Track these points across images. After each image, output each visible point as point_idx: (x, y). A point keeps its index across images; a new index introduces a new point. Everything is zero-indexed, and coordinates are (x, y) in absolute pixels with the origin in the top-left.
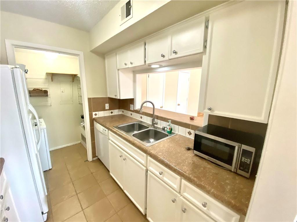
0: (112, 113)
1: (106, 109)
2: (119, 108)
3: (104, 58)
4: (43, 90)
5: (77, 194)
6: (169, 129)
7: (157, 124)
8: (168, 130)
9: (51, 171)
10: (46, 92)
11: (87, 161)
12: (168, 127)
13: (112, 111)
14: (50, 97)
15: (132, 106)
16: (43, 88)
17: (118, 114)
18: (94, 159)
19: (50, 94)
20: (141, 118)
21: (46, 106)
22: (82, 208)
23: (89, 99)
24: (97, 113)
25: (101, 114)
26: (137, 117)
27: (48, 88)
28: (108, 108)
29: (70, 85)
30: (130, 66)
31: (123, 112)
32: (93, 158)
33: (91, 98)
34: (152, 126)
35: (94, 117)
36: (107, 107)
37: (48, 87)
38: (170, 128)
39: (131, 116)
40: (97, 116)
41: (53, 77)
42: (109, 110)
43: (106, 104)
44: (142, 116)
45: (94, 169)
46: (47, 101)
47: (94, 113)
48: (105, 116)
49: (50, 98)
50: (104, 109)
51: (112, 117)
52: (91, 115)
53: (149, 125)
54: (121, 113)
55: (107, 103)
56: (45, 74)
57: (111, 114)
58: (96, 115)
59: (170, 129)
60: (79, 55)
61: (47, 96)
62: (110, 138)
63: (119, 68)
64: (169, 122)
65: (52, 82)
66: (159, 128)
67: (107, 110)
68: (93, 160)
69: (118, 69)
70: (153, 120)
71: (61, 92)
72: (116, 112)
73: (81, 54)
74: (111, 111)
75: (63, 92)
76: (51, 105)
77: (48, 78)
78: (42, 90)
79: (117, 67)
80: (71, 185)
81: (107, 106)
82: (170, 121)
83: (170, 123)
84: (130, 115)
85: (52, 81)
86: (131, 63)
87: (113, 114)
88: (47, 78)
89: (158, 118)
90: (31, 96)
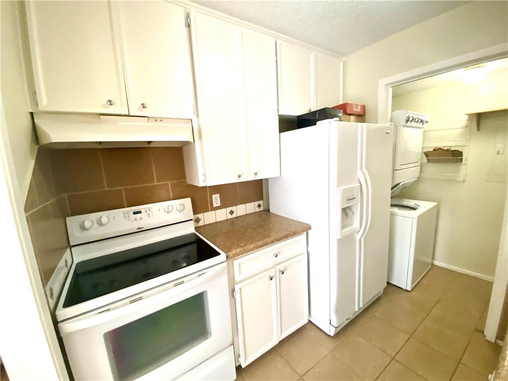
10: (458, 154)
11: (482, 333)
14: (466, 164)
16: (453, 147)
19: (467, 158)
21: (453, 181)
37: (468, 144)
46: (458, 172)
49: (465, 166)
56: (465, 117)
61: (460, 161)
65: (478, 132)
68: (496, 343)
71: (496, 152)
75: (501, 152)
76: (464, 181)
77: (471, 125)
85: (478, 129)
88: (469, 125)
90: (429, 161)
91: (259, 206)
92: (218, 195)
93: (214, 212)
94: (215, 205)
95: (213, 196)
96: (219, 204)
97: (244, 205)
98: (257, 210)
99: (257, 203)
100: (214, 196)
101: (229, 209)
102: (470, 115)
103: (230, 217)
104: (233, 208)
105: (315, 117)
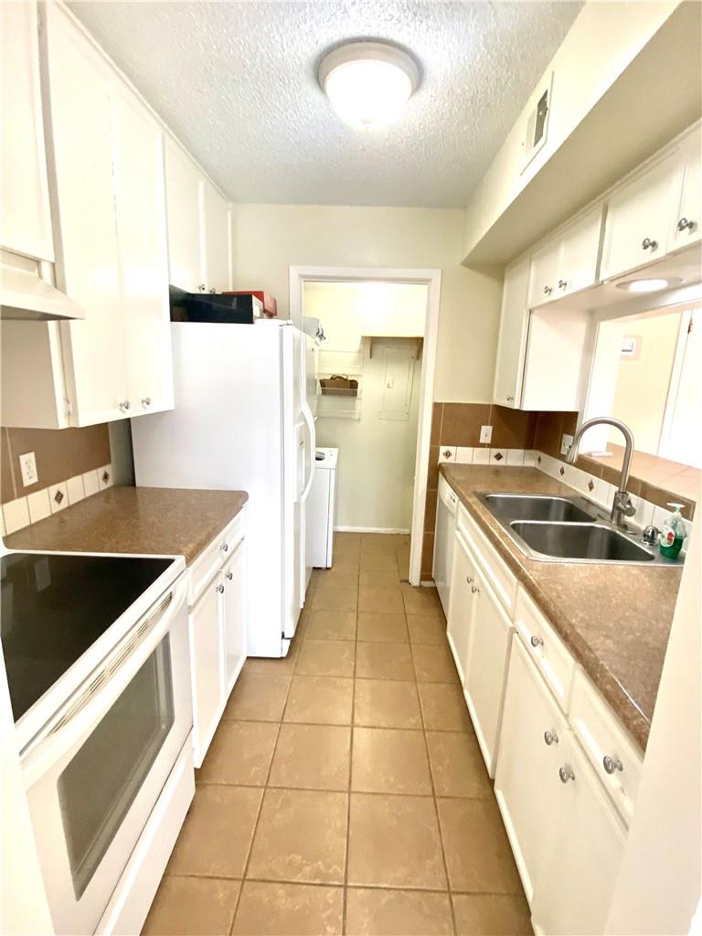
0: (499, 457)
1: (481, 441)
2: (529, 445)
3: (501, 280)
4: (350, 379)
5: (356, 641)
6: (666, 536)
7: (631, 512)
8: (665, 543)
9: (329, 572)
10: (354, 385)
11: (407, 581)
12: (667, 530)
13: (502, 451)
14: (360, 399)
15: (568, 439)
17: (519, 464)
18: (427, 584)
19: (360, 392)
20: (591, 486)
21: (350, 420)
22: (355, 673)
23: (437, 406)
24: (452, 449)
25: (463, 455)
26: (577, 484)
27: (361, 376)
28: (488, 441)
29: (409, 367)
30: (558, 294)
31: (539, 460)
32: (421, 579)
33: (441, 404)
34: (612, 517)
35: (442, 459)
36: (486, 435)
38: (670, 534)
39: (561, 479)
40: (451, 460)
41: (375, 346)
42: (490, 446)
43: (483, 427)
44: (595, 480)
45: (414, 607)
46: (354, 408)
47: (443, 449)
48: (474, 463)
49: (359, 401)
50: (474, 443)
51: (497, 471)
52: (434, 454)
53: (602, 515)
54: (531, 463)
55: (487, 425)
56: (359, 340)
57: (494, 462)
58: (448, 454)
59: (669, 539)
60: (429, 280)
61: (355, 394)
62: (461, 524)
63: (532, 306)
64: (672, 509)
65: (372, 360)
66: (636, 532)
67: (483, 446)
68: (420, 586)
69: (528, 307)
70: (620, 498)
71: (386, 385)
72: (515, 458)
73: (436, 276)
74: (495, 451)
75: (391, 386)
76: (359, 420)
78: (346, 380)
79: (527, 302)
80: (352, 617)
81: (486, 433)
82: (679, 506)
83: (677, 514)
84: (555, 474)
85: (372, 356)
86: (562, 284)
87: (501, 462)
88: (362, 349)
89: (647, 492)
90: (324, 393)
91: (106, 477)
92: (31, 456)
93: (24, 499)
94: (27, 482)
95: (21, 457)
96: (35, 479)
97: (80, 477)
98: (104, 486)
99: (101, 471)
100: (23, 459)
101: (53, 489)
102: (364, 339)
103: (57, 508)
104: (60, 487)
105: (231, 305)
